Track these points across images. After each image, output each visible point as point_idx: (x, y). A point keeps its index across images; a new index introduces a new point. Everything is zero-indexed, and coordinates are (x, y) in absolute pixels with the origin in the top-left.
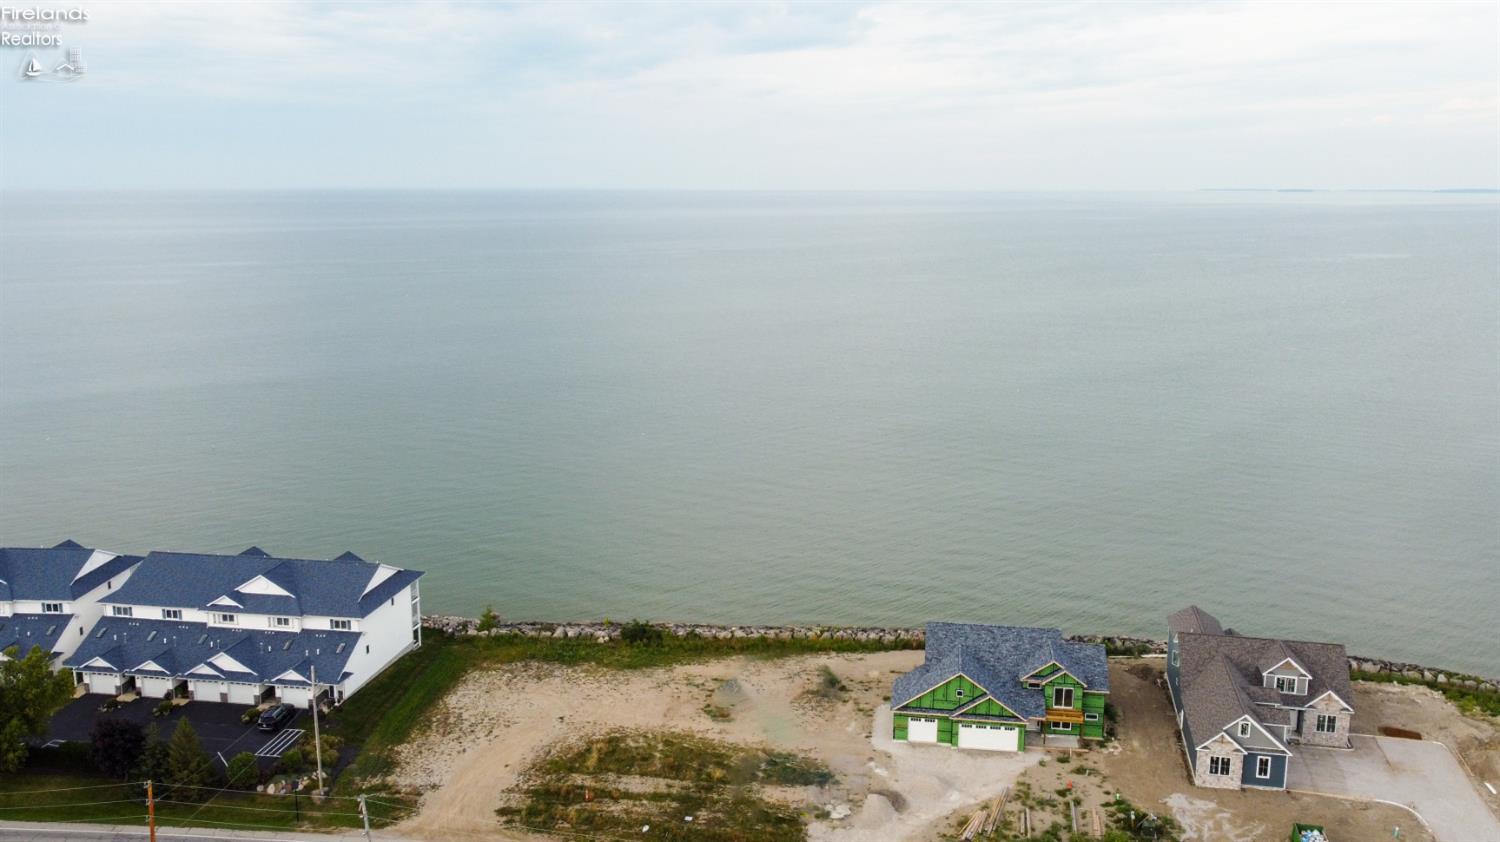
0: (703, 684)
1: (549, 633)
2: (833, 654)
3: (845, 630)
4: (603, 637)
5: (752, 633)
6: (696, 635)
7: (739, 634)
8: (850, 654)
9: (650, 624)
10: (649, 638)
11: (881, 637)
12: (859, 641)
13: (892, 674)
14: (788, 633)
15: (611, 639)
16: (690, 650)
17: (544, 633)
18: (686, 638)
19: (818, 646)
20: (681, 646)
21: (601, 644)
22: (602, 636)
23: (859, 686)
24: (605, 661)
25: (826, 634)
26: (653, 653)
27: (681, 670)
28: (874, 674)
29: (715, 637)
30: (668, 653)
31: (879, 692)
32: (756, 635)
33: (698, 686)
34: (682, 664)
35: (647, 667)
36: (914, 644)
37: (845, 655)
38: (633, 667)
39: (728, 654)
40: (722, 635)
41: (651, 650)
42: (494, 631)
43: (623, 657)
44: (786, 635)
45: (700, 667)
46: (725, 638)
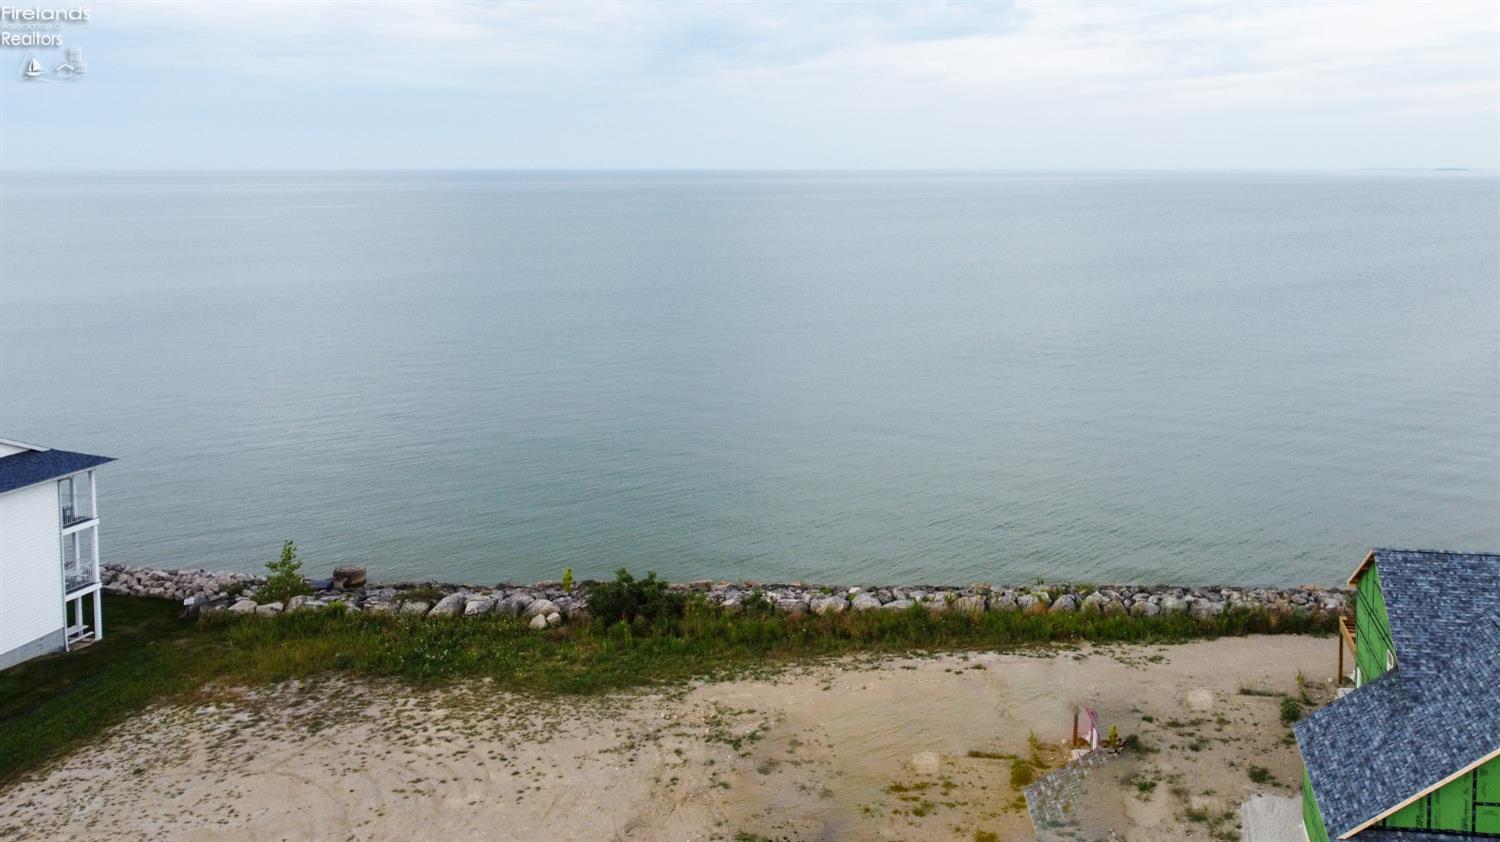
0: (753, 737)
1: (421, 606)
2: (1087, 648)
3: (1102, 589)
4: (547, 614)
5: (894, 599)
6: (764, 605)
7: (865, 601)
8: (1126, 647)
9: (657, 580)
10: (650, 616)
11: (1189, 604)
12: (1141, 614)
13: (1246, 699)
14: (975, 599)
15: (564, 616)
16: (743, 641)
17: (409, 606)
18: (738, 615)
19: (1048, 627)
20: (722, 632)
21: (537, 629)
22: (544, 612)
23: (1171, 735)
24: (520, 674)
25: (1063, 601)
26: (649, 651)
27: (704, 695)
28: (1202, 699)
29: (808, 611)
30: (686, 650)
31: (1230, 752)
32: (902, 604)
33: (736, 744)
34: (713, 679)
35: (620, 687)
36: (1274, 621)
37: (1114, 647)
38: (582, 688)
39: (832, 651)
40: (824, 604)
41: (648, 641)
42: (296, 602)
43: (573, 661)
44: (971, 603)
45: (759, 685)
46: (829, 611)
